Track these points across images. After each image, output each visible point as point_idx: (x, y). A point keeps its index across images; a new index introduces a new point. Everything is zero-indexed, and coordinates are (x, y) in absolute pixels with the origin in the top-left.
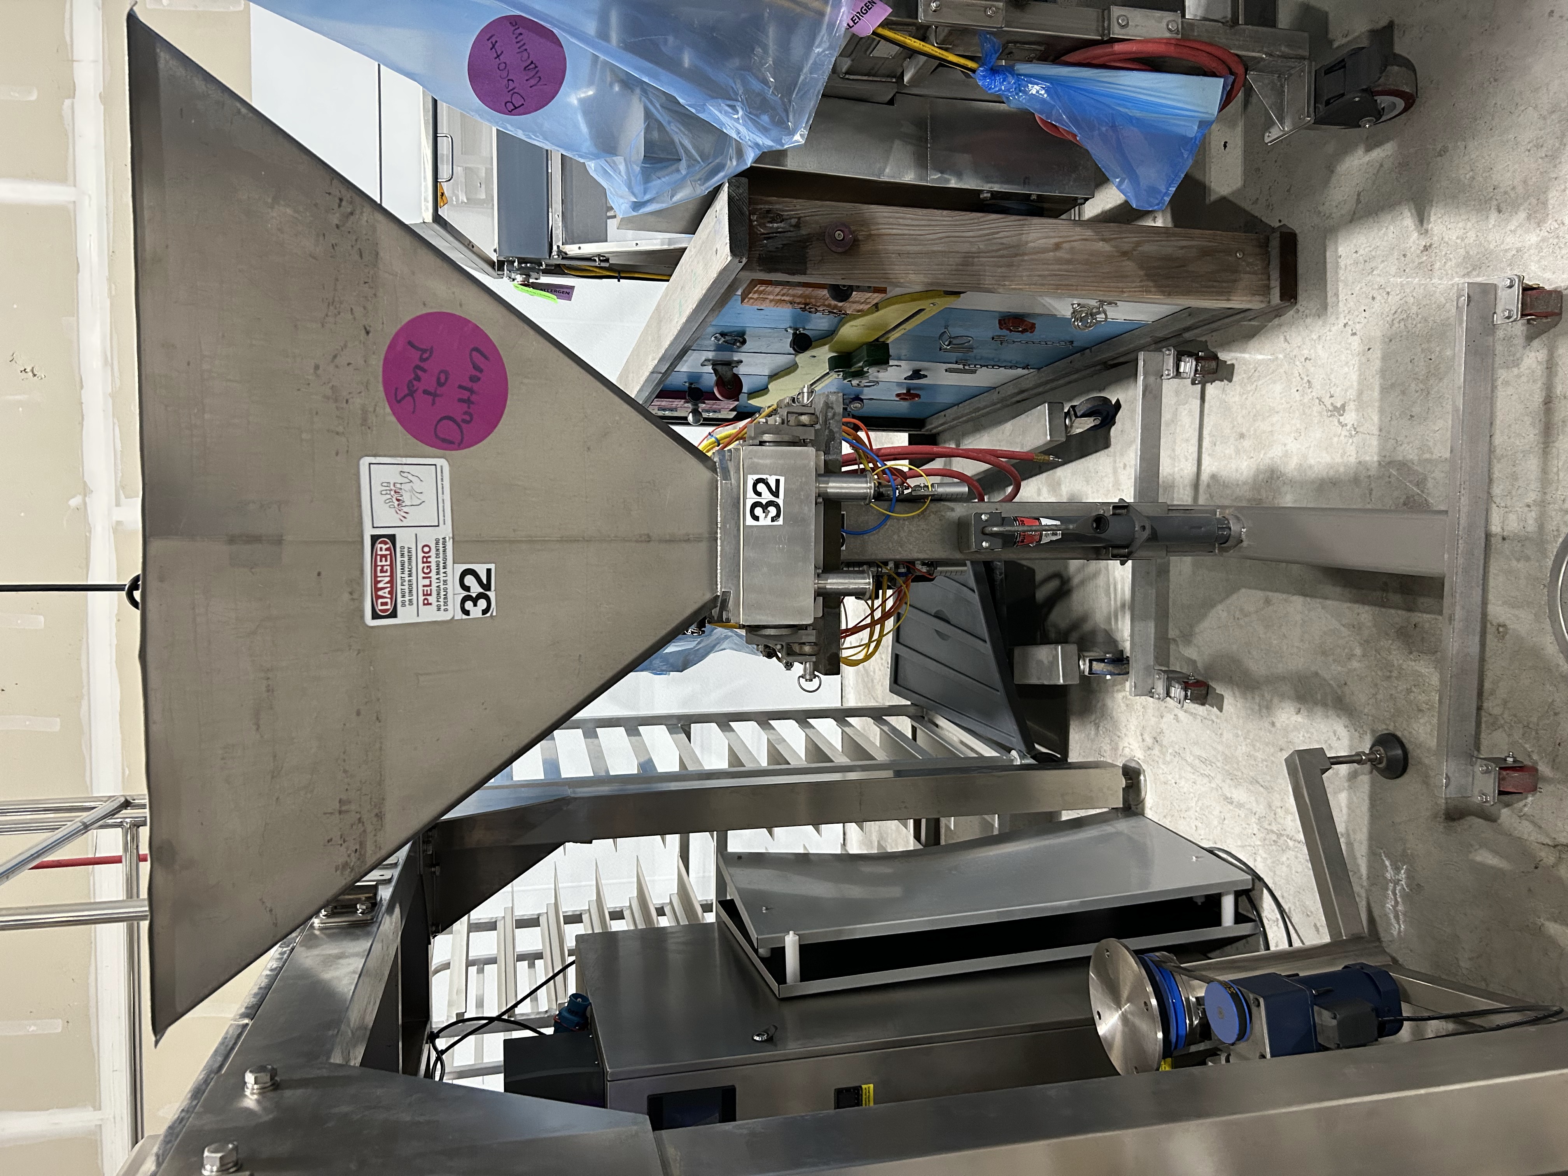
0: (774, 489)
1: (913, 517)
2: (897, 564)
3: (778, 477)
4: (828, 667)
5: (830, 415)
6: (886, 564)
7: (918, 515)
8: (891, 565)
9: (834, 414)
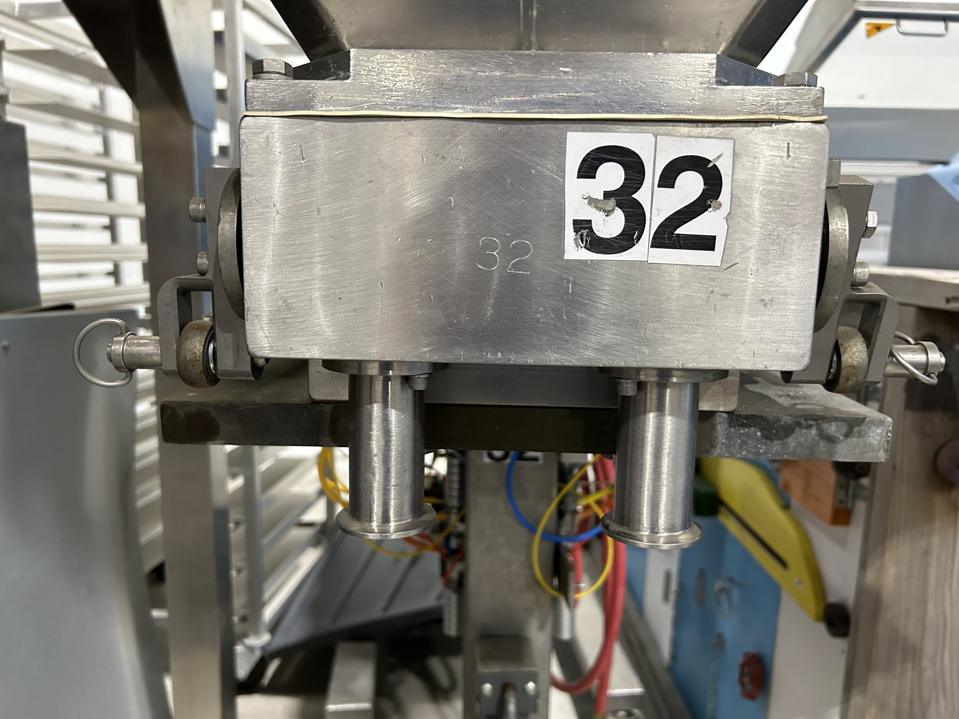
0: (682, 230)
1: (530, 567)
2: (461, 536)
3: (719, 244)
4: (181, 413)
5: (832, 429)
6: (463, 520)
7: (533, 576)
8: (461, 528)
9: (831, 440)
